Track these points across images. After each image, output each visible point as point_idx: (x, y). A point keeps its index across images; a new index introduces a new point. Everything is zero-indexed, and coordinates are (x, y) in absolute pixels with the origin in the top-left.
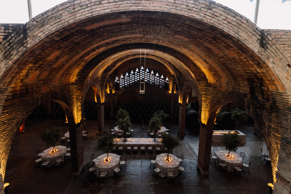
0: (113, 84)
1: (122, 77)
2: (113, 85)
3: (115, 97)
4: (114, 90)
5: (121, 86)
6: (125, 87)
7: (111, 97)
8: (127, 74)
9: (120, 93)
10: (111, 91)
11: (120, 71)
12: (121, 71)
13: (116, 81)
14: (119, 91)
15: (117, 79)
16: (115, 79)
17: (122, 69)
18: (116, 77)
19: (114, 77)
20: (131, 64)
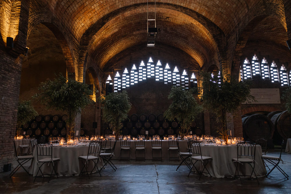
1: (118, 75)
2: (103, 87)
5: (116, 90)
6: (122, 91)
8: (126, 71)
10: (98, 98)
11: (115, 64)
13: (108, 82)
15: (109, 78)
16: (107, 78)
17: (119, 62)
18: (108, 76)
19: (105, 75)
20: (132, 54)
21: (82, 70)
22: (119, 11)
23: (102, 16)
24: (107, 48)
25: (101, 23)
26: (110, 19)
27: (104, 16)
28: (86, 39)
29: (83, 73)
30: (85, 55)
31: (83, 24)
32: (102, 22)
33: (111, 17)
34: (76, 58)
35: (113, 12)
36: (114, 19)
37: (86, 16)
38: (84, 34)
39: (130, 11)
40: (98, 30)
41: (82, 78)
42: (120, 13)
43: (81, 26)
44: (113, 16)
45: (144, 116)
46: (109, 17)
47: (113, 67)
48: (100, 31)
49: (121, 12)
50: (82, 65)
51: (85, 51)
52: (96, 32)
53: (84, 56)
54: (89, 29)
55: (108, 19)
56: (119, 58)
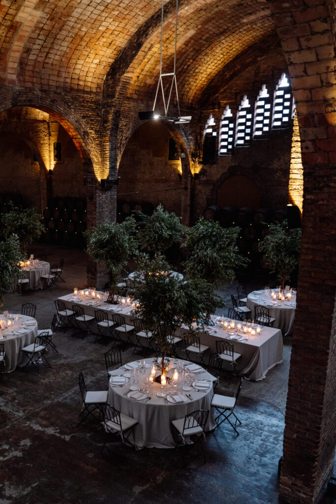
0: (196, 139)
1: (228, 113)
2: (197, 144)
3: (199, 187)
4: (200, 163)
5: (223, 147)
6: (235, 151)
7: (186, 188)
8: (246, 104)
9: (216, 172)
10: (186, 167)
11: (222, 90)
12: (225, 90)
13: (210, 131)
14: (215, 166)
15: (211, 122)
16: (206, 122)
17: (230, 83)
18: (208, 118)
19: (202, 115)
20: (259, 59)
21: (108, 148)
22: (167, 10)
23: (134, 30)
24: (189, 66)
25: (135, 44)
26: (150, 33)
27: (141, 28)
28: (112, 84)
29: (108, 154)
30: (110, 117)
31: (97, 61)
32: (137, 41)
33: (153, 28)
34: (92, 129)
35: (156, 16)
36: (160, 30)
37: (96, 46)
38: (108, 74)
39: (187, 5)
40: (131, 62)
41: (108, 163)
42: (168, 15)
43: (94, 66)
44: (156, 25)
45: (261, 216)
46: (149, 27)
47: (218, 97)
48: (135, 61)
49: (171, 12)
50: (107, 138)
51: (111, 109)
52: (127, 66)
53: (109, 121)
54: (116, 61)
55: (146, 33)
56: (231, 73)
